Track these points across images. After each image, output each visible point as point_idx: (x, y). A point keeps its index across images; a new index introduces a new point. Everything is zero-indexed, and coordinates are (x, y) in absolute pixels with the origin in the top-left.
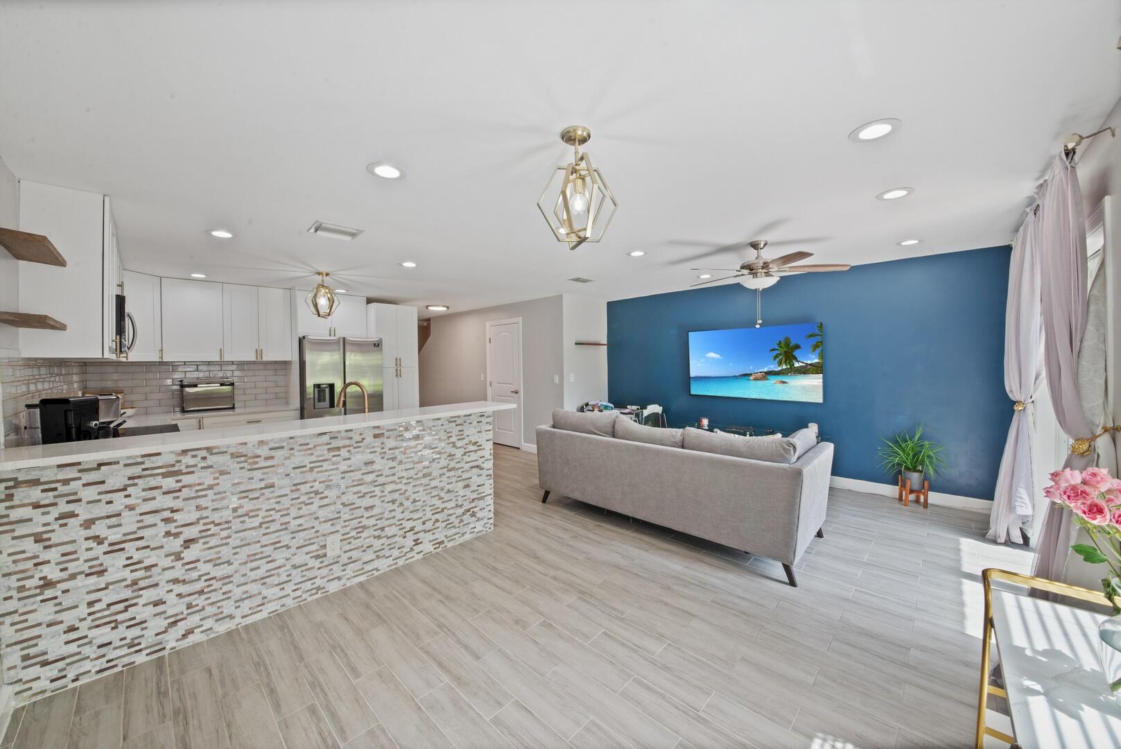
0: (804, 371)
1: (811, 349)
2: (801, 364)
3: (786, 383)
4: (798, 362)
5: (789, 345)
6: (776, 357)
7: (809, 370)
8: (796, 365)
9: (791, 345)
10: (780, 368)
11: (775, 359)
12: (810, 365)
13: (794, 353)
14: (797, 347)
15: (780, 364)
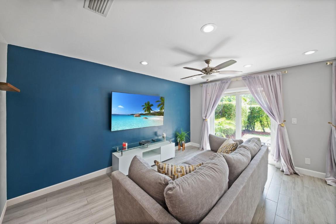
0: (154, 114)
1: (157, 106)
2: (153, 112)
3: (147, 118)
4: (152, 111)
5: (149, 105)
6: (144, 109)
7: (156, 114)
8: (151, 112)
9: (150, 104)
10: (145, 113)
11: (143, 109)
12: (156, 112)
13: (151, 108)
14: (152, 105)
15: (145, 111)
